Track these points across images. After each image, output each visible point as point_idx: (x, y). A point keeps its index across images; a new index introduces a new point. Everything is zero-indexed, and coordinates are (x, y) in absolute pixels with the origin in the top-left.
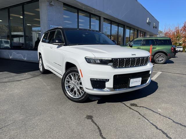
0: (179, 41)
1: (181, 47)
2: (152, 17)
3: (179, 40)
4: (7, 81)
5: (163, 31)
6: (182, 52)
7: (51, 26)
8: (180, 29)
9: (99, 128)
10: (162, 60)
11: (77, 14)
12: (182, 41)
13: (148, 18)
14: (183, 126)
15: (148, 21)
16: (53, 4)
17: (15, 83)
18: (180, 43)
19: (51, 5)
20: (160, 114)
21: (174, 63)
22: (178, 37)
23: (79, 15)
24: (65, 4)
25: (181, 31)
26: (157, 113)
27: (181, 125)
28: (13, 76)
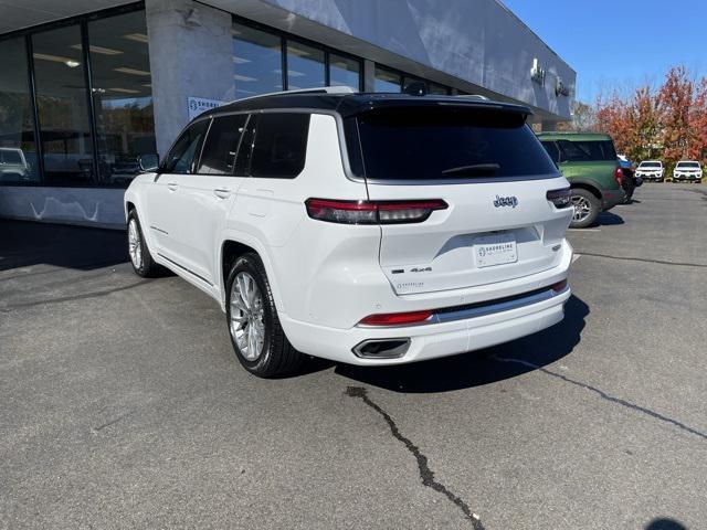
0: (648, 139)
1: (658, 165)
2: (549, 57)
3: (648, 136)
4: (59, 296)
5: (593, 106)
6: (661, 180)
7: (190, 99)
8: (654, 94)
9: (387, 417)
10: (583, 215)
11: (280, 52)
12: (659, 139)
13: (535, 61)
14: (629, 406)
15: (533, 71)
16: (198, 22)
17: (92, 302)
18: (655, 146)
19: (191, 23)
20: (563, 378)
21: (623, 222)
22: (646, 123)
23: (288, 55)
24: (237, 19)
25: (657, 104)
26: (556, 375)
27: (624, 403)
28: (76, 281)
